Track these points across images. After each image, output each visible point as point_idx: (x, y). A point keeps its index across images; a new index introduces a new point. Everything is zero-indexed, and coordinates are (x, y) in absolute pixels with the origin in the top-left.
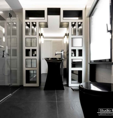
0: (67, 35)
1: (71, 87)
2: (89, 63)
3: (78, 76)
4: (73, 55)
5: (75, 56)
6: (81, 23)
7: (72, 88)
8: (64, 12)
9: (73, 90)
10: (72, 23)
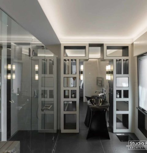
2: (137, 108)
4: (118, 96)
6: (127, 60)
7: (117, 136)
9: (120, 140)
10: (117, 60)
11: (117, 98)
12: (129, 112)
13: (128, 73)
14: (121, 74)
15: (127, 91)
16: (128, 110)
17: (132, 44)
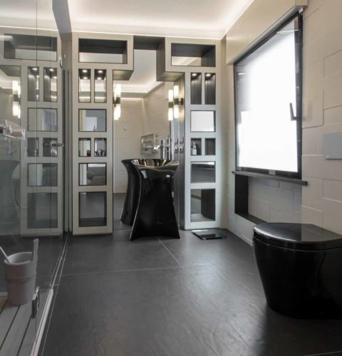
0: (180, 102)
1: (191, 230)
2: (233, 172)
3: (200, 201)
4: (195, 152)
5: (199, 153)
6: (213, 74)
7: (194, 234)
8: (174, 45)
9: (200, 237)
10: (192, 73)
11: (192, 155)
12: (217, 185)
13: (214, 103)
14: (200, 103)
15: (213, 140)
16: (214, 181)
17: (224, 41)
